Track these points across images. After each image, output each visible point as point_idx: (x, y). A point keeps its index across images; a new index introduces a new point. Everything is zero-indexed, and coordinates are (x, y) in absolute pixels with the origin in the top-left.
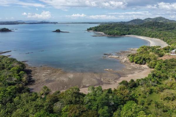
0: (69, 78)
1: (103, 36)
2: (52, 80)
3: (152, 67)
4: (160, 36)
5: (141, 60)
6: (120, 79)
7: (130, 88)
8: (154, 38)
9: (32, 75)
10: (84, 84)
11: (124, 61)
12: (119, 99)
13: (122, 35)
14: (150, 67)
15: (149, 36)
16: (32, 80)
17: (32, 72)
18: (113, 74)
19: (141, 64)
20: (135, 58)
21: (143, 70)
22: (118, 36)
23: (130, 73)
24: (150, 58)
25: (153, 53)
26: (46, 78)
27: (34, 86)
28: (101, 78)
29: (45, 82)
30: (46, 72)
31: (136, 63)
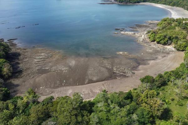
0: (70, 67)
1: (113, 4)
2: (46, 69)
3: (181, 49)
4: (183, 4)
5: (166, 39)
6: (139, 68)
7: (157, 87)
8: (175, 7)
9: (20, 62)
10: (90, 77)
11: (141, 39)
12: (146, 115)
13: (135, 3)
14: (178, 50)
15: (169, 4)
16: (19, 69)
17: (21, 57)
18: (129, 61)
19: (165, 44)
20: (158, 36)
21: (168, 53)
22: (131, 4)
23: (152, 58)
24: (179, 37)
25: (180, 29)
26: (38, 66)
27: (21, 80)
28: (113, 66)
29: (37, 73)
30: (40, 56)
31: (158, 43)
